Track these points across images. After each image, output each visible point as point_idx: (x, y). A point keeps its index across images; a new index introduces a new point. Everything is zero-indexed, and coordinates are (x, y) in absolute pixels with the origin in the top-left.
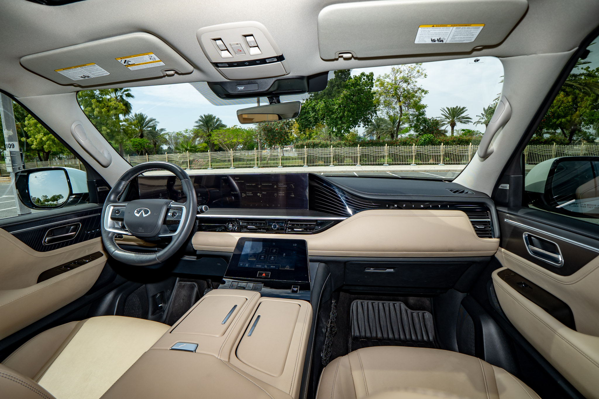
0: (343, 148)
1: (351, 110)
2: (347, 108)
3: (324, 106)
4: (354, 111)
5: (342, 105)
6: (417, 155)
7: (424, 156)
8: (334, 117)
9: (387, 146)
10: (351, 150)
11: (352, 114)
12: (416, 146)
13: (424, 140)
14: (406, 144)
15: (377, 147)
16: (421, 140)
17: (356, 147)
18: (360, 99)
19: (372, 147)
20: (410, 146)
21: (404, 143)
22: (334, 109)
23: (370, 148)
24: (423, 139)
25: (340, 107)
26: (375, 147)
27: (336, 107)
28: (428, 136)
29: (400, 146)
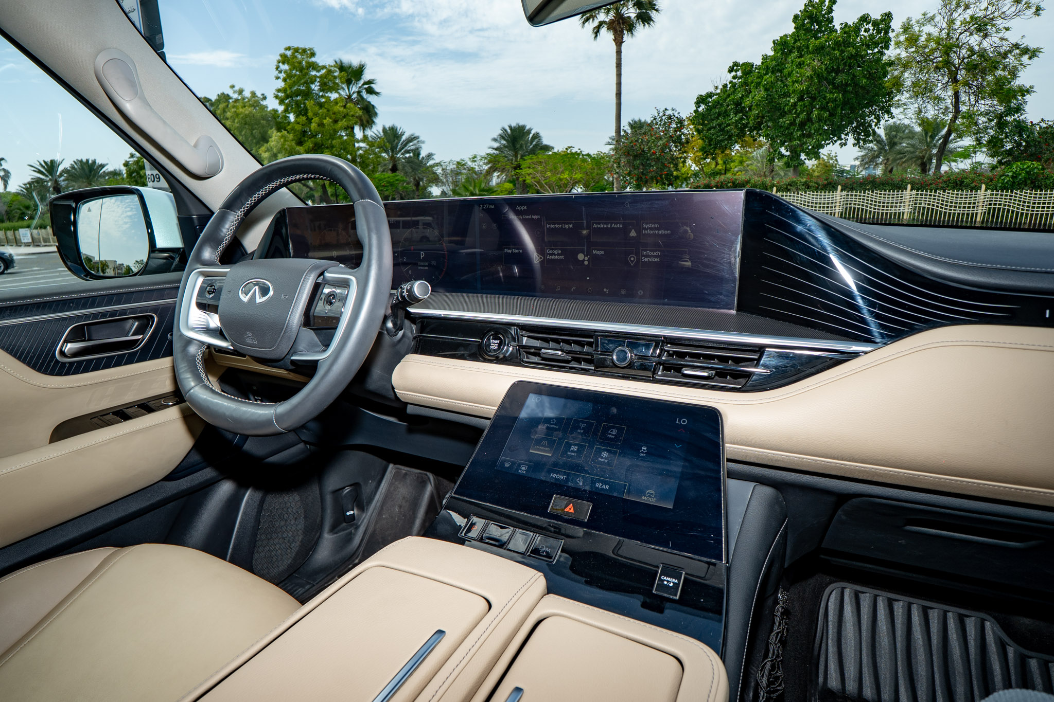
0: (800, 192)
1: (827, 106)
2: (819, 101)
3: (763, 97)
4: (835, 108)
5: (807, 93)
6: (989, 213)
7: (1007, 216)
8: (784, 122)
9: (911, 190)
10: (820, 199)
11: (831, 115)
12: (989, 192)
13: (1012, 177)
14: (961, 185)
15: (885, 191)
16: (1003, 178)
17: (833, 192)
18: (852, 79)
19: (873, 192)
20: (971, 191)
21: (957, 184)
22: (788, 105)
23: (866, 195)
24: (1010, 174)
25: (801, 99)
26: (879, 192)
27: (792, 101)
28: (1025, 166)
29: (944, 191)
